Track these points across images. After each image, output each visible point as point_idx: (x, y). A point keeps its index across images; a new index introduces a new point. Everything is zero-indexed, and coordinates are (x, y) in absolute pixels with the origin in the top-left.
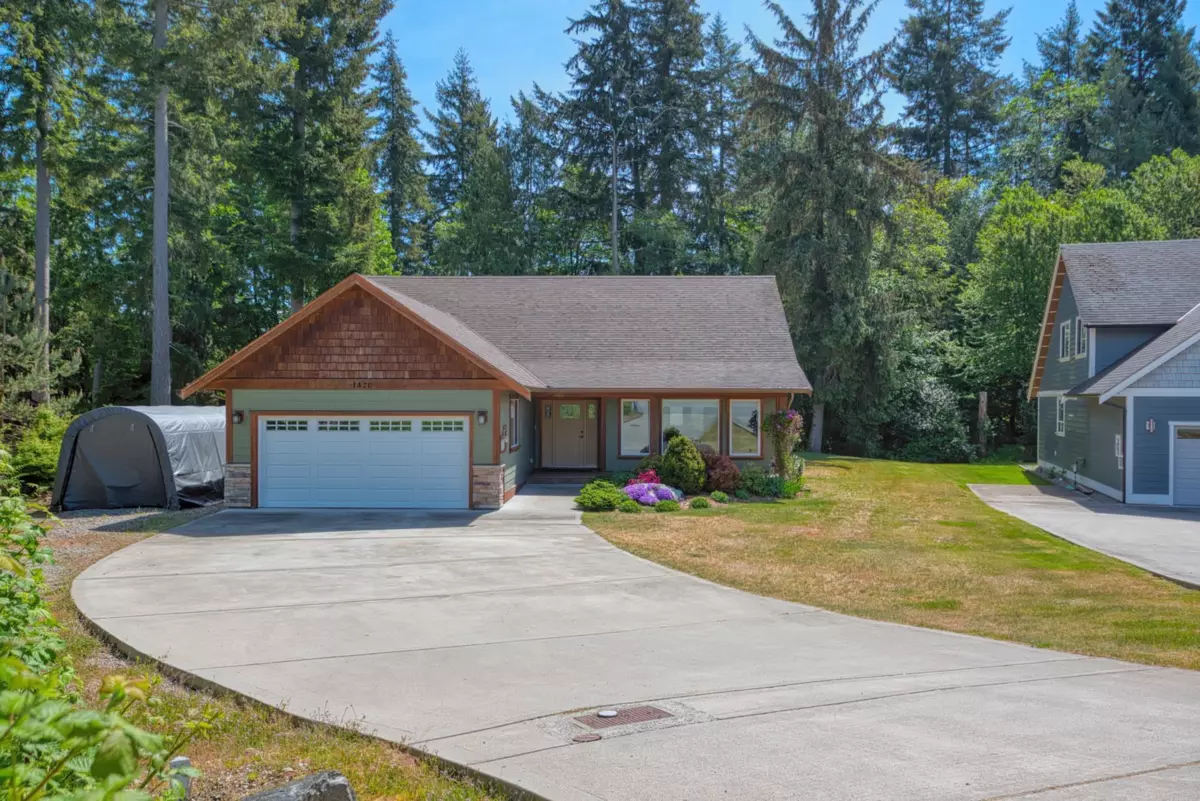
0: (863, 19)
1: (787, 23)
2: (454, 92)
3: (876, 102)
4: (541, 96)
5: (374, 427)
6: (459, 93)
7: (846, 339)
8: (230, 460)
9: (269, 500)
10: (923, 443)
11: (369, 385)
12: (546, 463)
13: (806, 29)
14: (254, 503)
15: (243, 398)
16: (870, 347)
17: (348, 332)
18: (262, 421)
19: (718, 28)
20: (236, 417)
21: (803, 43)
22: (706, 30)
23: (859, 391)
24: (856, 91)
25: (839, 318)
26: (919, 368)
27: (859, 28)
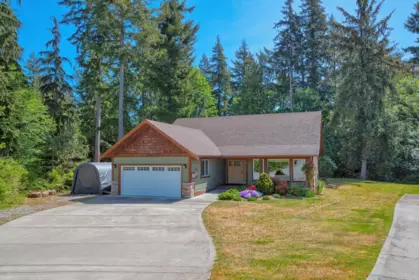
0: (378, 8)
1: (346, 14)
2: (241, 53)
3: (384, 39)
4: (267, 51)
5: (154, 169)
6: (243, 54)
7: (372, 134)
8: (113, 179)
9: (124, 193)
10: (413, 176)
11: (151, 155)
12: (230, 182)
13: (354, 14)
14: (119, 193)
15: (117, 160)
16: (384, 137)
17: (146, 138)
18: (122, 167)
19: (332, 18)
20: (114, 166)
21: (354, 20)
22: (327, 20)
23: (381, 154)
24: (376, 36)
25: (369, 126)
26: (411, 144)
27: (376, 11)
